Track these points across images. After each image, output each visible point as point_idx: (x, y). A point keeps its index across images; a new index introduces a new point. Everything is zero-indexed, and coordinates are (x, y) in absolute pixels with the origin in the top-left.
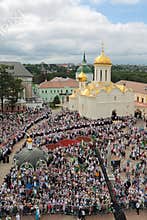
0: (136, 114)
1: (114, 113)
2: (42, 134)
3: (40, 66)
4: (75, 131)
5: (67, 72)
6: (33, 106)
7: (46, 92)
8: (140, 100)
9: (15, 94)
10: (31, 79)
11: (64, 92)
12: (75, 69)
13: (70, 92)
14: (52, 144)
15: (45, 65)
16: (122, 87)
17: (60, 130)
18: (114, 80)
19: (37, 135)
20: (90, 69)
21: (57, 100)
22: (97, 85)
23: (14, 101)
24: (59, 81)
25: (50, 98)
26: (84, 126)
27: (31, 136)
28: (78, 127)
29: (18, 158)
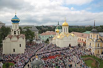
0: (78, 45)
1: (70, 45)
2: (42, 54)
3: (42, 26)
4: (55, 53)
5: (52, 29)
6: (39, 42)
7: (44, 37)
8: (80, 40)
10: (38, 32)
11: (51, 37)
12: (55, 27)
13: (53, 37)
14: (45, 58)
15: (44, 26)
16: (73, 34)
17: (48, 52)
18: (70, 32)
19: (40, 54)
20: (60, 28)
21: (48, 40)
22: (63, 34)
23: (31, 41)
24: (49, 33)
25: (45, 39)
26: (58, 51)
27: (37, 55)
28: (56, 51)
29: (32, 64)
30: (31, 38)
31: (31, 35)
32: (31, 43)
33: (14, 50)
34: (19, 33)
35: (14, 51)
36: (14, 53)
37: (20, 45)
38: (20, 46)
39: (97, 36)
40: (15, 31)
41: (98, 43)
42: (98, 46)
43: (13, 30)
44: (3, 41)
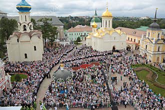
0: (127, 48)
1: (114, 48)
2: (70, 61)
3: (68, 18)
4: (90, 59)
5: (85, 22)
6: (64, 43)
7: (72, 35)
8: (130, 39)
9: (53, 36)
10: (63, 27)
11: (83, 35)
12: (90, 19)
13: (87, 34)
14: (75, 67)
15: (72, 18)
16: (119, 31)
17: (80, 59)
18: (114, 27)
19: (67, 61)
20: (99, 20)
21: (79, 40)
22: (104, 30)
23: (52, 41)
24: (81, 28)
25: (75, 38)
26: (95, 56)
27: (63, 62)
28: (92, 57)
29: (55, 76)
30: (52, 36)
31: (52, 31)
32: (52, 44)
33: (26, 55)
34: (32, 28)
35: (26, 57)
36: (26, 60)
37: (35, 47)
38: (35, 50)
39: (159, 34)
40: (25, 26)
41: (158, 45)
42: (158, 51)
43: (21, 24)
44: (7, 42)
